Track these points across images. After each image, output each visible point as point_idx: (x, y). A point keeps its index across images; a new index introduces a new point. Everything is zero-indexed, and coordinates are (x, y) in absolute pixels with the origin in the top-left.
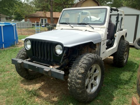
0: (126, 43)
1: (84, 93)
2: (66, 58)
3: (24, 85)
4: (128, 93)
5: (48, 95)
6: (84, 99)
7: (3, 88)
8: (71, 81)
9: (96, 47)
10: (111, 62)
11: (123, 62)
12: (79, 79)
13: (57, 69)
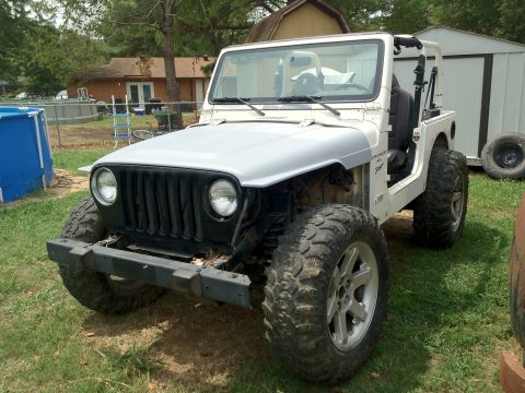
0: (457, 161)
1: (325, 350)
2: (248, 227)
3: (97, 334)
4: (478, 339)
5: (189, 366)
6: (326, 372)
7: (21, 354)
8: (277, 309)
9: (351, 182)
10: (404, 229)
11: (449, 227)
12: (302, 298)
13: (222, 267)
